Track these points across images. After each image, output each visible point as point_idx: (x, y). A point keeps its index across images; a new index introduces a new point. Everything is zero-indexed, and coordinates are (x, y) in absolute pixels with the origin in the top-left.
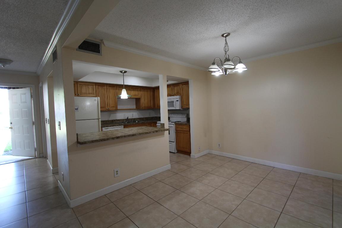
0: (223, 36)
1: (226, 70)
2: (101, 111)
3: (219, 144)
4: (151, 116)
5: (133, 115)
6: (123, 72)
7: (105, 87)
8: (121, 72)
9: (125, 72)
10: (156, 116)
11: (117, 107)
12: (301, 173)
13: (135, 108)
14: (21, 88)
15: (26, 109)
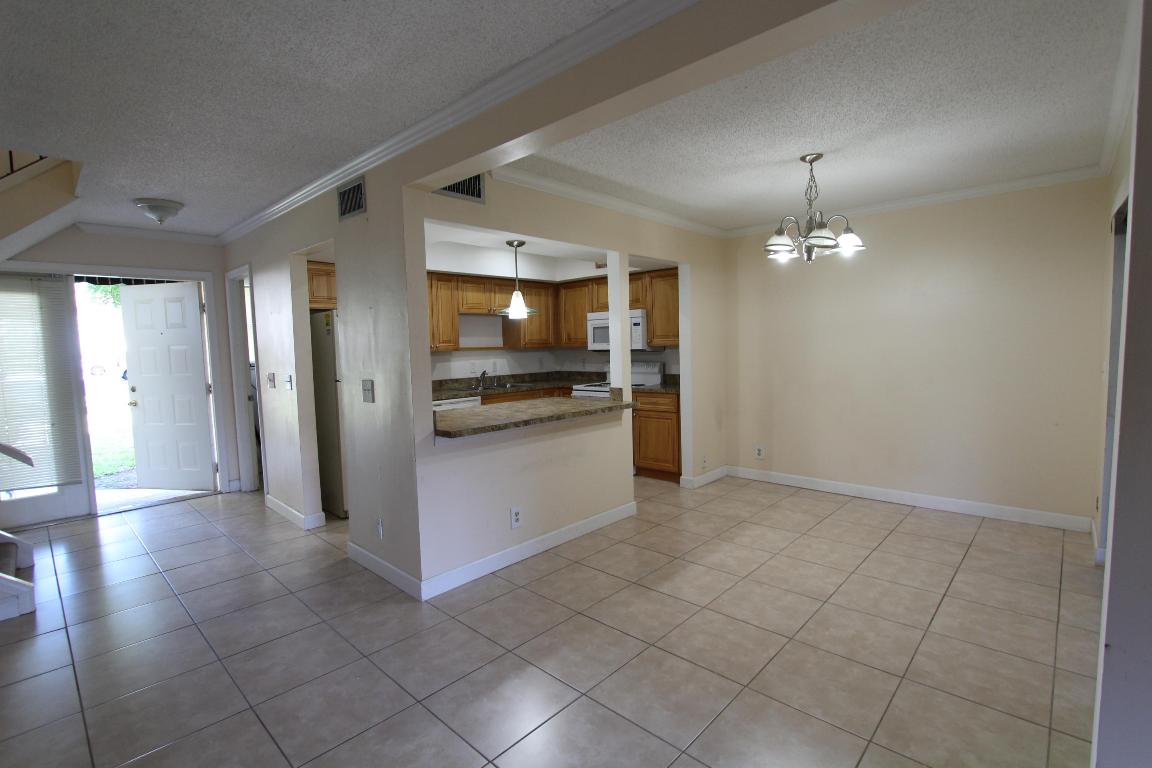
0: (803, 159)
1: (809, 250)
3: (759, 450)
4: (544, 371)
5: (495, 364)
6: (516, 243)
8: (510, 244)
9: (521, 244)
10: (558, 369)
11: (457, 342)
12: (984, 518)
13: (502, 346)
14: (168, 282)
15: (184, 347)
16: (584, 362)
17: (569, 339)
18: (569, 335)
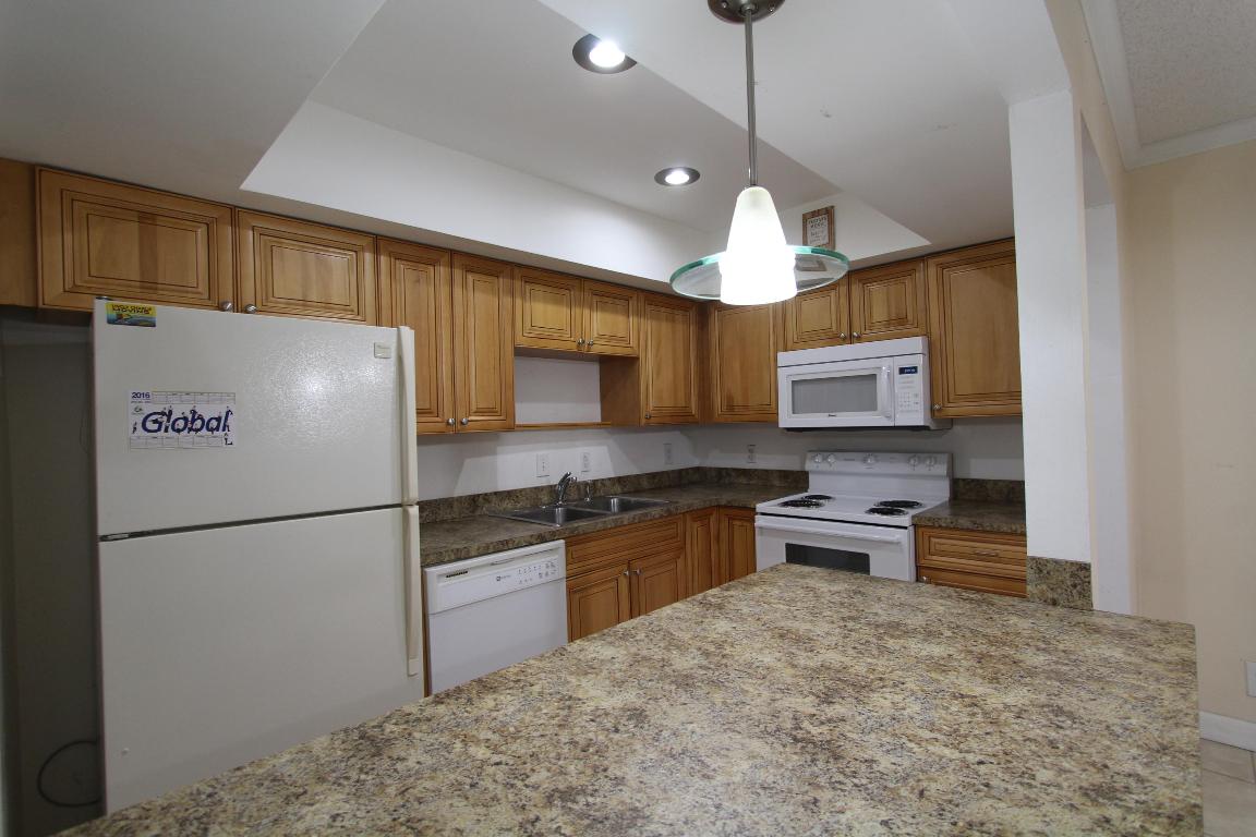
2: (422, 439)
7: (443, 271)
11: (510, 413)
13: (598, 420)
16: (751, 451)
17: (731, 407)
18: (730, 398)
